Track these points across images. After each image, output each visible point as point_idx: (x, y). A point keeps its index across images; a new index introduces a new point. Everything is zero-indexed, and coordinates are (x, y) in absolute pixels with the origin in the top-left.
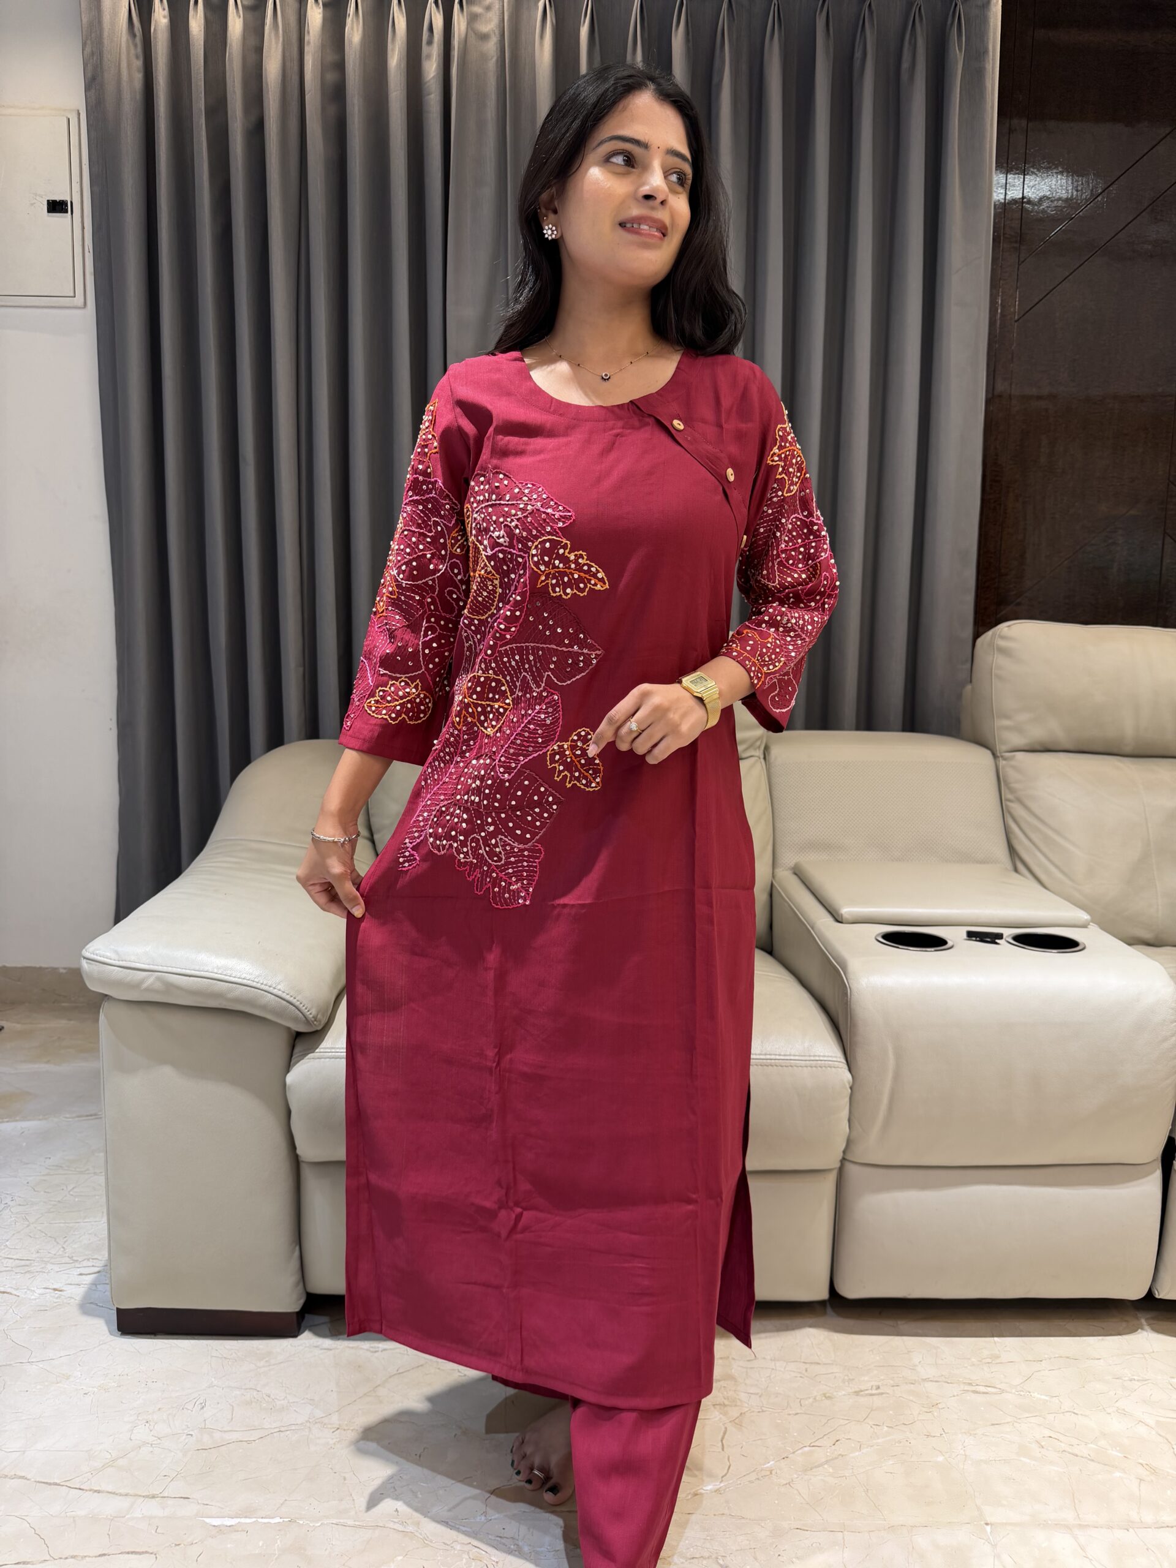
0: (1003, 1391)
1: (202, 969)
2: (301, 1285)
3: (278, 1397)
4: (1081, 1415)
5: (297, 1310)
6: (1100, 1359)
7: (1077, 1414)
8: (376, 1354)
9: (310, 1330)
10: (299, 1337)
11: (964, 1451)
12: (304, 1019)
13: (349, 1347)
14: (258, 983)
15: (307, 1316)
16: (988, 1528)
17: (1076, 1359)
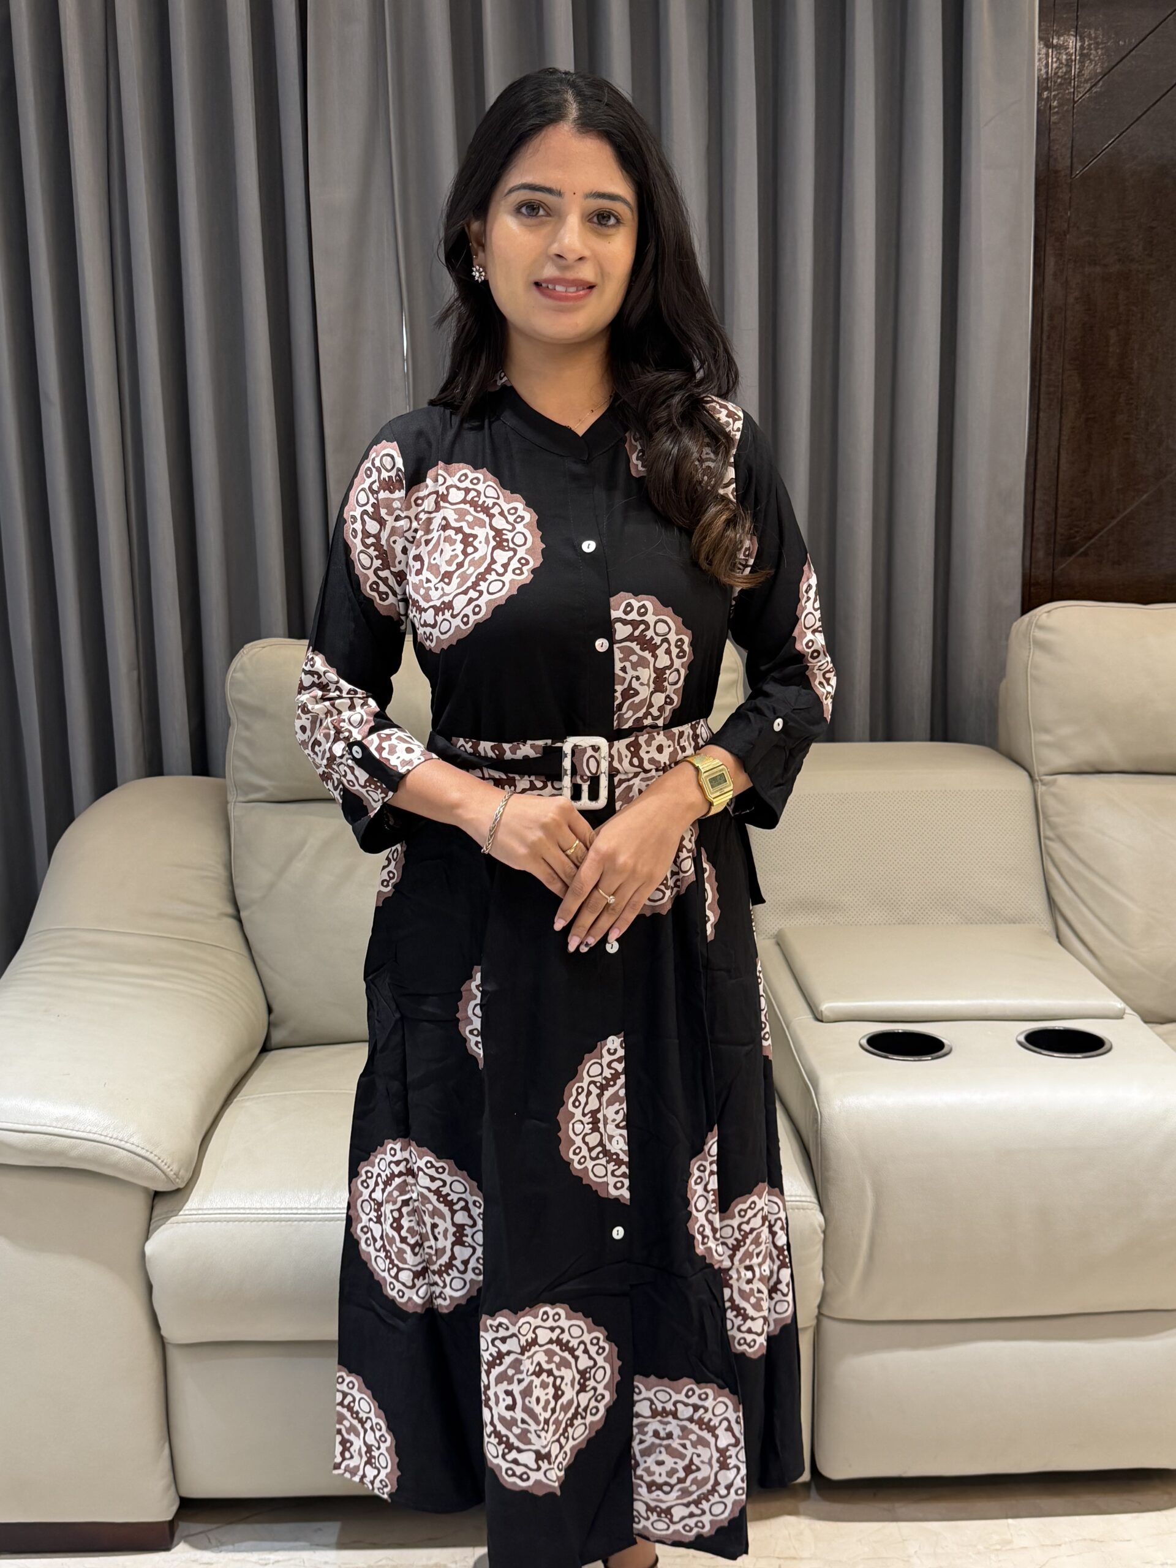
1: (37, 1122)
2: (173, 1488)
5: (169, 1518)
6: (1130, 1540)
8: (267, 1566)
9: (186, 1542)
10: (173, 1551)
12: (164, 1177)
13: (234, 1560)
14: (106, 1136)
15: (183, 1527)
17: (1102, 1542)
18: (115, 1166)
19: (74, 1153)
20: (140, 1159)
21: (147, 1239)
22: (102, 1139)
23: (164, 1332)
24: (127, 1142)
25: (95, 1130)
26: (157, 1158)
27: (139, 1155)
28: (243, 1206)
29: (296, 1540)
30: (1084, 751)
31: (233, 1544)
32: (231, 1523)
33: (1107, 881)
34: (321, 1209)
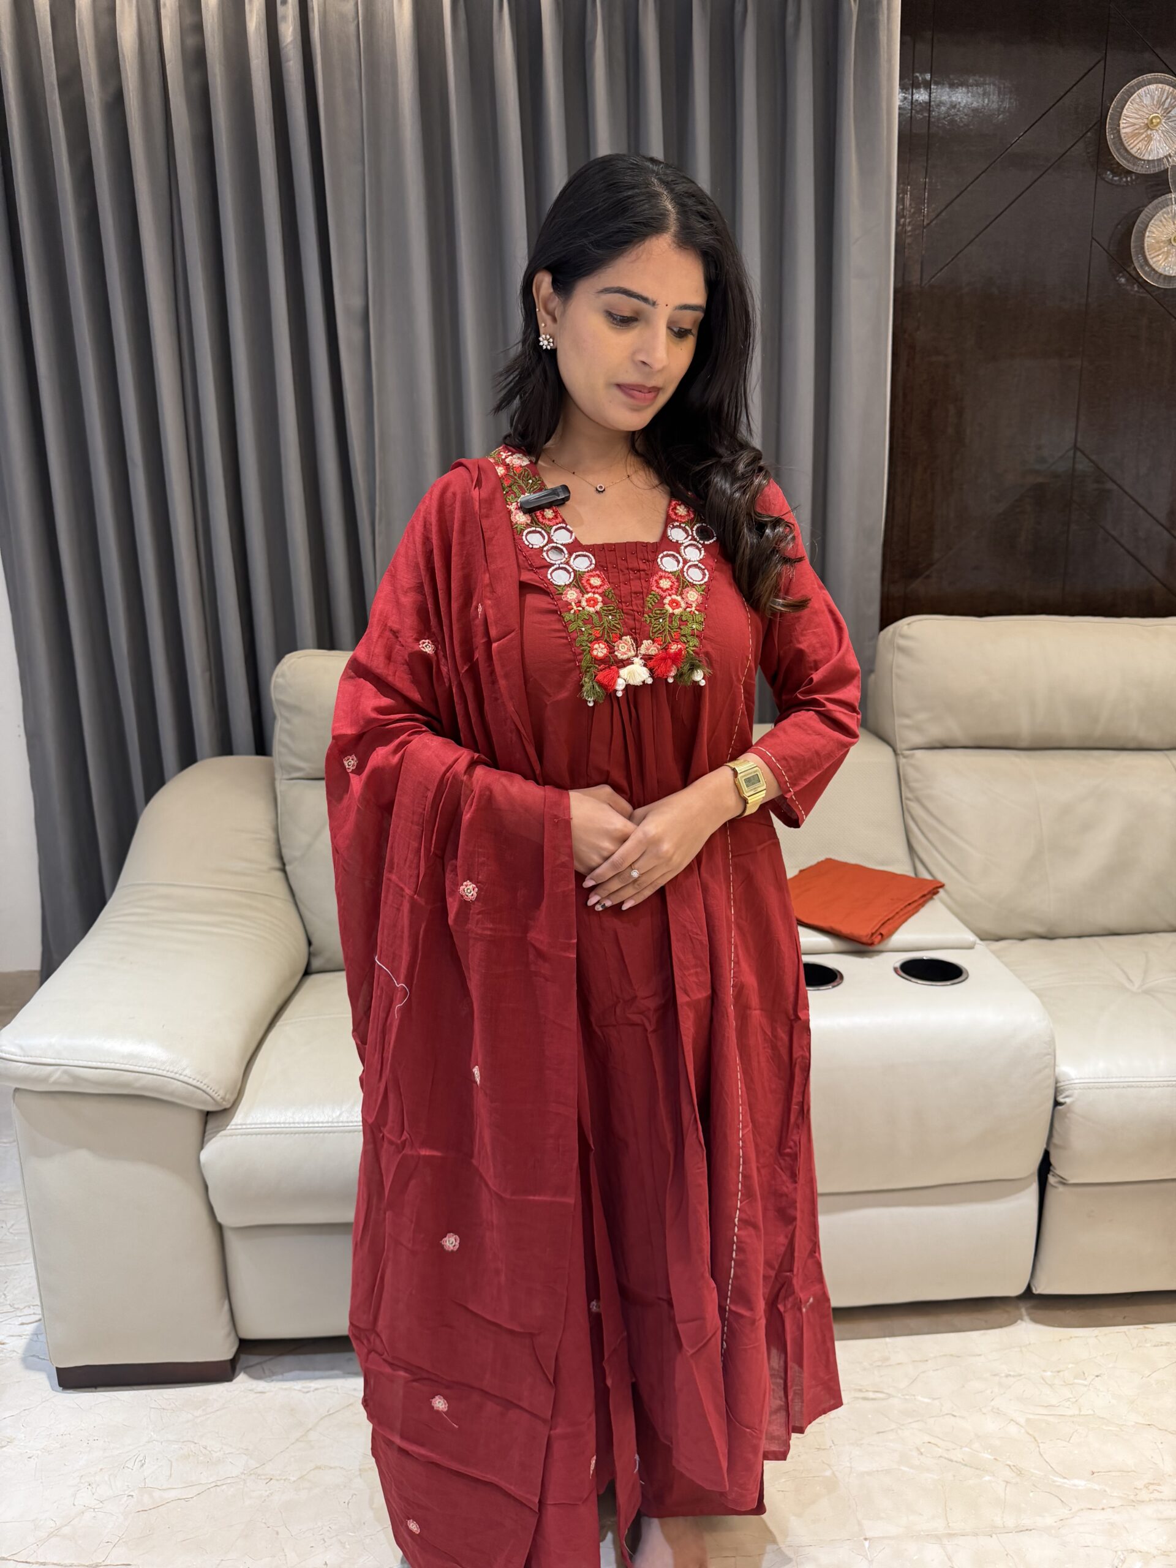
0: (890, 1396)
2: (233, 1335)
3: (215, 1450)
4: (960, 1417)
5: (231, 1357)
6: (980, 1355)
7: (955, 1416)
8: (308, 1395)
9: (245, 1372)
10: (234, 1381)
11: (851, 1463)
12: (213, 1100)
13: (282, 1389)
15: (244, 1359)
16: (867, 1543)
17: (959, 1357)
18: (172, 1094)
19: (137, 1085)
20: (191, 1088)
21: (202, 1146)
22: (160, 1072)
23: (220, 1219)
24: (181, 1074)
25: (155, 1064)
26: (205, 1087)
27: (191, 1085)
28: (278, 1121)
29: (332, 1369)
30: (936, 732)
31: (282, 1374)
32: (282, 1354)
33: (952, 831)
34: (342, 1122)
